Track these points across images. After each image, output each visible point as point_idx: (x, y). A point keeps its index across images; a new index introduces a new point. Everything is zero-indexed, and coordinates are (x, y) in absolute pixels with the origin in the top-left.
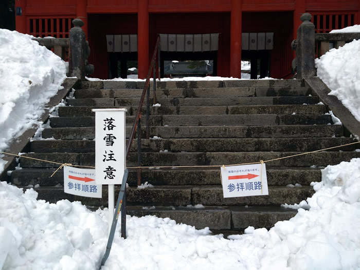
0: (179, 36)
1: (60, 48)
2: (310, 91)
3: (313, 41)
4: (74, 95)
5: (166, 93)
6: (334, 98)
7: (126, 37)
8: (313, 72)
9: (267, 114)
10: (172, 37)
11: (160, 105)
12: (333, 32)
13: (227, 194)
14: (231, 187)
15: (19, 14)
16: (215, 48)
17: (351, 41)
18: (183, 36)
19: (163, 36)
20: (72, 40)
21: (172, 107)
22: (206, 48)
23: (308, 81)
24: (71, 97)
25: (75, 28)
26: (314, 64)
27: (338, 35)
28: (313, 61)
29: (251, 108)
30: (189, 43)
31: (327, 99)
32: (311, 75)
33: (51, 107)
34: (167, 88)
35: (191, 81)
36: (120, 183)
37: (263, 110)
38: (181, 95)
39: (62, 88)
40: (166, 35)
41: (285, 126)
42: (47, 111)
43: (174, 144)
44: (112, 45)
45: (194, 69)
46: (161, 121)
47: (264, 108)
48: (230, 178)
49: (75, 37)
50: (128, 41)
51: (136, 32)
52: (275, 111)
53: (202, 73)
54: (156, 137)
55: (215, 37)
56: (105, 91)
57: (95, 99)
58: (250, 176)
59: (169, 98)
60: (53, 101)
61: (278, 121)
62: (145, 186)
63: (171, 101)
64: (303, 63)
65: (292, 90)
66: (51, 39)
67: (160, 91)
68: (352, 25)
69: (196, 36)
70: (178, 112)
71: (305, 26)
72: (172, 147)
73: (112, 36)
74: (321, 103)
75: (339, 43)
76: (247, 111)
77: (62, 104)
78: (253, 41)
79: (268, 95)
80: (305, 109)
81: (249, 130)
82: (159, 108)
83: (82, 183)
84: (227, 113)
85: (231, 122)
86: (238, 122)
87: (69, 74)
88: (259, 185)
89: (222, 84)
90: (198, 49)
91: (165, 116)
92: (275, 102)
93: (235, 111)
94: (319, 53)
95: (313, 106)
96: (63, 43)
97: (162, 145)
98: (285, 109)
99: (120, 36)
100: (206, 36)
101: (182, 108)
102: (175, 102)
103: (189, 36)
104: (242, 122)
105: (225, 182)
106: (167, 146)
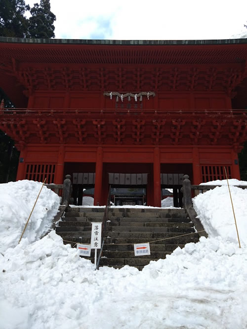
0: (121, 174)
1: (58, 190)
2: (188, 216)
3: (190, 189)
4: (65, 215)
5: (114, 215)
6: (198, 220)
7: (86, 175)
8: (191, 206)
9: (164, 227)
10: (117, 175)
11: (110, 221)
12: (202, 184)
13: (136, 255)
14: (137, 252)
15: (22, 162)
16: (145, 182)
17: (209, 190)
18: (124, 174)
19: (111, 175)
20: (65, 185)
21: (117, 223)
22: (139, 183)
23: (188, 211)
24: (63, 217)
25: (67, 180)
26: (192, 201)
27: (203, 186)
28: (191, 200)
29: (156, 224)
30: (128, 179)
31: (194, 220)
32: (190, 207)
33: (56, 222)
34: (114, 212)
35: (127, 209)
36: (100, 248)
37: (162, 225)
38: (121, 216)
39: (59, 211)
40: (113, 174)
41: (170, 233)
42: (54, 224)
43: (117, 240)
44: (76, 180)
45: (133, 192)
46: (111, 230)
47: (162, 224)
48: (137, 248)
49: (67, 185)
50: (87, 177)
51: (94, 172)
52: (168, 226)
53: (140, 195)
54: (108, 237)
55: (145, 175)
56: (81, 213)
57: (77, 218)
58: (144, 248)
59: (115, 217)
60: (56, 218)
61: (168, 230)
62: (104, 257)
63: (116, 219)
64: (186, 200)
65: (179, 215)
66: (53, 185)
67: (110, 213)
68: (215, 180)
69: (132, 175)
70: (119, 225)
71: (185, 182)
72: (116, 242)
73: (77, 174)
74: (191, 222)
75: (204, 190)
76: (154, 225)
77: (60, 220)
78: (170, 179)
79: (166, 217)
80: (183, 225)
81: (153, 234)
82: (110, 223)
83: (84, 250)
84: (144, 226)
85: (145, 231)
86: (148, 231)
87: (61, 204)
88: (147, 251)
89: (143, 210)
90: (134, 183)
91: (113, 227)
92: (169, 221)
93: (148, 225)
94: (194, 195)
95: (187, 224)
96: (60, 187)
97: (111, 241)
98: (173, 225)
99: (82, 174)
100: (139, 175)
101: (121, 223)
102: (118, 220)
103: (128, 175)
104: (151, 230)
105: (135, 250)
106: (114, 241)
